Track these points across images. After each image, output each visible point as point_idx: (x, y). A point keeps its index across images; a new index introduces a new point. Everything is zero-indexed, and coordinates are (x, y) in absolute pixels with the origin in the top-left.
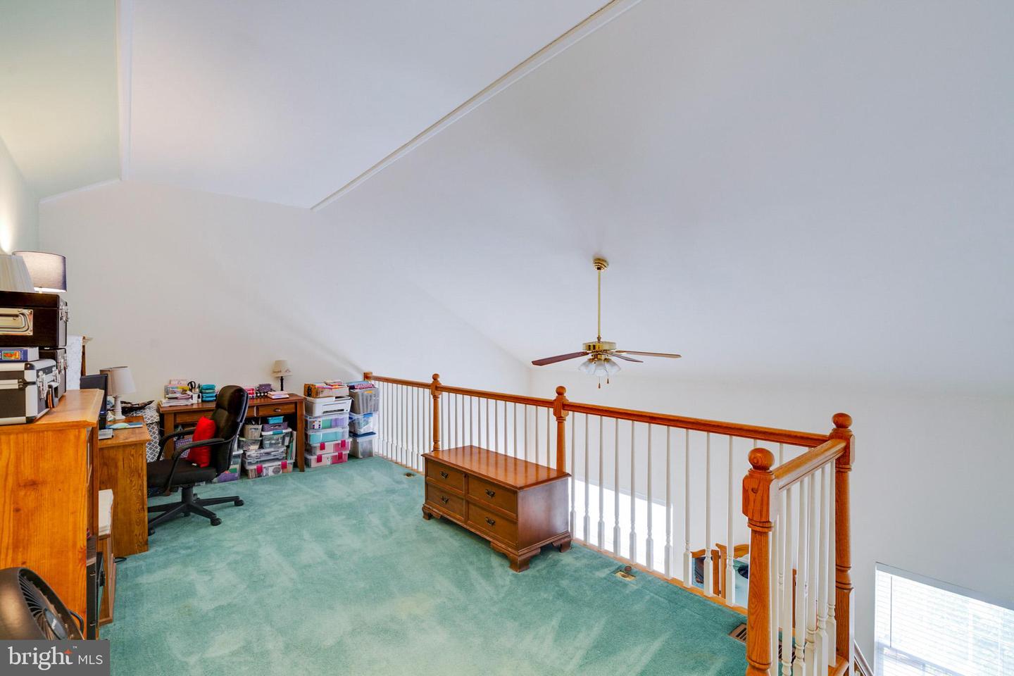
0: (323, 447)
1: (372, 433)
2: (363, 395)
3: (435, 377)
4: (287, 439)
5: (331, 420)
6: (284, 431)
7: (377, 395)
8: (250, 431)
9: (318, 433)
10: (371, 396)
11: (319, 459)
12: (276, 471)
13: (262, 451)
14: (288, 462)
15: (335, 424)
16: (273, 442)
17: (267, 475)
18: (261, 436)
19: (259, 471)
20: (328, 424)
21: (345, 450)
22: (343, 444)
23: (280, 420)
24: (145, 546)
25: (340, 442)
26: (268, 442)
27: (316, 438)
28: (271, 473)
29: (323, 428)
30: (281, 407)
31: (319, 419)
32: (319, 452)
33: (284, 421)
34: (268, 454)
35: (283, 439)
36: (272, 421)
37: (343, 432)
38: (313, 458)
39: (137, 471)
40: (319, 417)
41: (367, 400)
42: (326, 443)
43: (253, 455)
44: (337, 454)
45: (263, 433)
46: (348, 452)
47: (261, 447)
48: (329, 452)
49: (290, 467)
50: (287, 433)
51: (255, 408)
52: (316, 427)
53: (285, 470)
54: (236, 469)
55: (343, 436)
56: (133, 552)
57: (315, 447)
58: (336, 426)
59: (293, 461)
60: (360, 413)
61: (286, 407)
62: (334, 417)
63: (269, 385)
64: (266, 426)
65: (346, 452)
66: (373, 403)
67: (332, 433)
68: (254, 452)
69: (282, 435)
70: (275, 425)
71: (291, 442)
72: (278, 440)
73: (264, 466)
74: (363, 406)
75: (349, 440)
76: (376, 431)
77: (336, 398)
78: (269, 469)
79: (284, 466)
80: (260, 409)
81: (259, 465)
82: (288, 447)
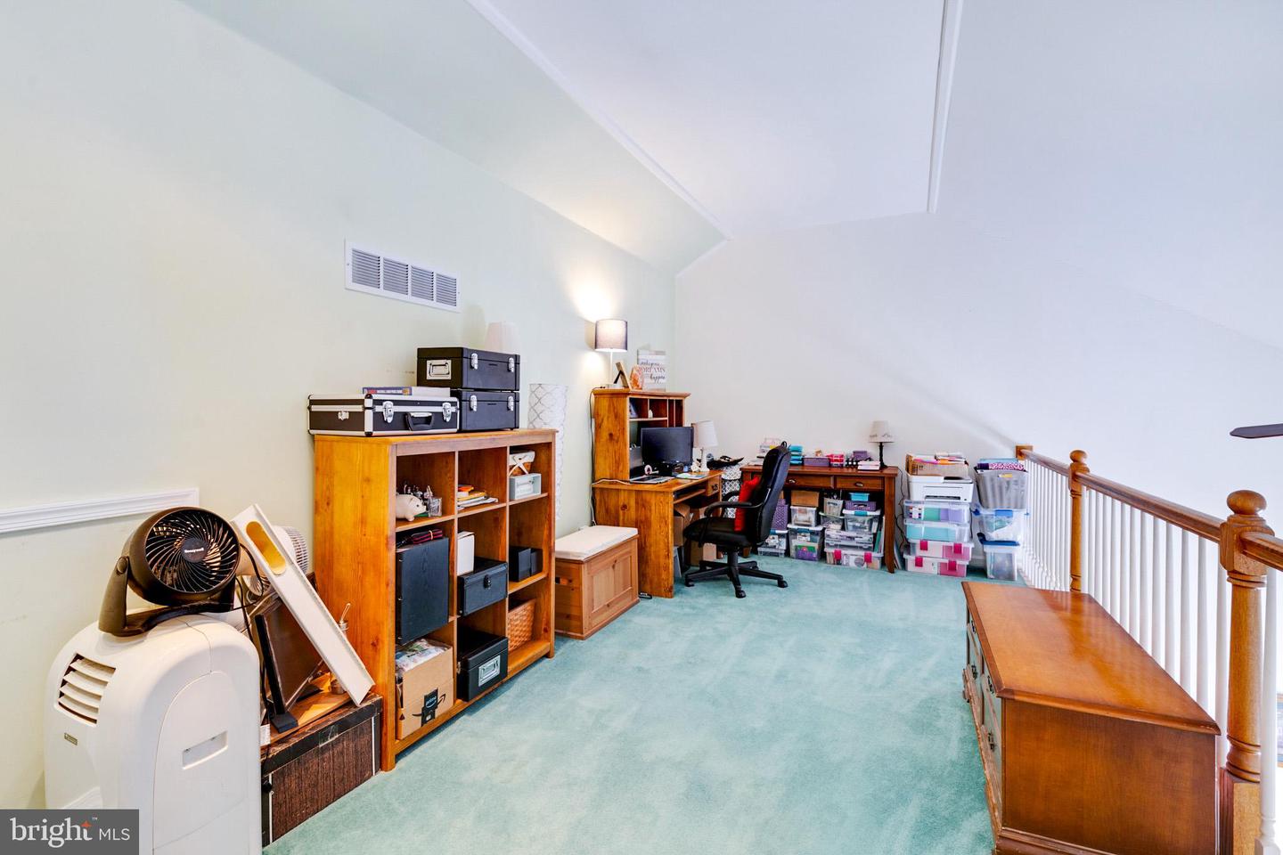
0: (924, 546)
1: (1013, 543)
2: (992, 480)
3: (1076, 457)
4: (875, 525)
5: (939, 509)
6: (869, 513)
7: (1020, 483)
8: (828, 506)
9: (918, 525)
10: (1008, 483)
11: (919, 562)
12: (858, 563)
13: (843, 533)
14: (874, 554)
15: (945, 516)
16: (858, 525)
17: (847, 564)
18: (842, 515)
19: (838, 558)
20: (935, 515)
21: (962, 558)
22: (958, 549)
23: (865, 497)
24: (669, 593)
25: (952, 544)
26: (851, 524)
27: (916, 531)
28: (852, 564)
29: (925, 519)
30: (863, 481)
31: (920, 506)
32: (919, 553)
33: (871, 499)
34: (851, 538)
35: (871, 521)
36: (855, 497)
37: (960, 531)
38: (910, 559)
39: (664, 518)
40: (918, 503)
41: (1001, 488)
42: (929, 542)
43: (832, 536)
44: (946, 561)
45: (844, 511)
46: (967, 563)
47: (843, 528)
48: (935, 557)
49: (877, 563)
50: (875, 517)
51: (832, 479)
52: (915, 515)
53: (870, 565)
54: (814, 548)
55: (961, 536)
56: (660, 595)
57: (914, 544)
58: (947, 519)
59: (881, 555)
60: (988, 507)
61: (869, 482)
62: (944, 505)
63: (865, 452)
64: (848, 503)
65: (963, 563)
66: (1012, 493)
67: (941, 529)
68: (834, 532)
69: (867, 519)
70: (860, 503)
71: (879, 528)
72: (864, 523)
73: (843, 552)
74: (994, 496)
75: (969, 546)
76: (1019, 539)
77: (946, 478)
78: (851, 557)
79: (868, 559)
80: (838, 480)
81: (838, 549)
82: (875, 535)
